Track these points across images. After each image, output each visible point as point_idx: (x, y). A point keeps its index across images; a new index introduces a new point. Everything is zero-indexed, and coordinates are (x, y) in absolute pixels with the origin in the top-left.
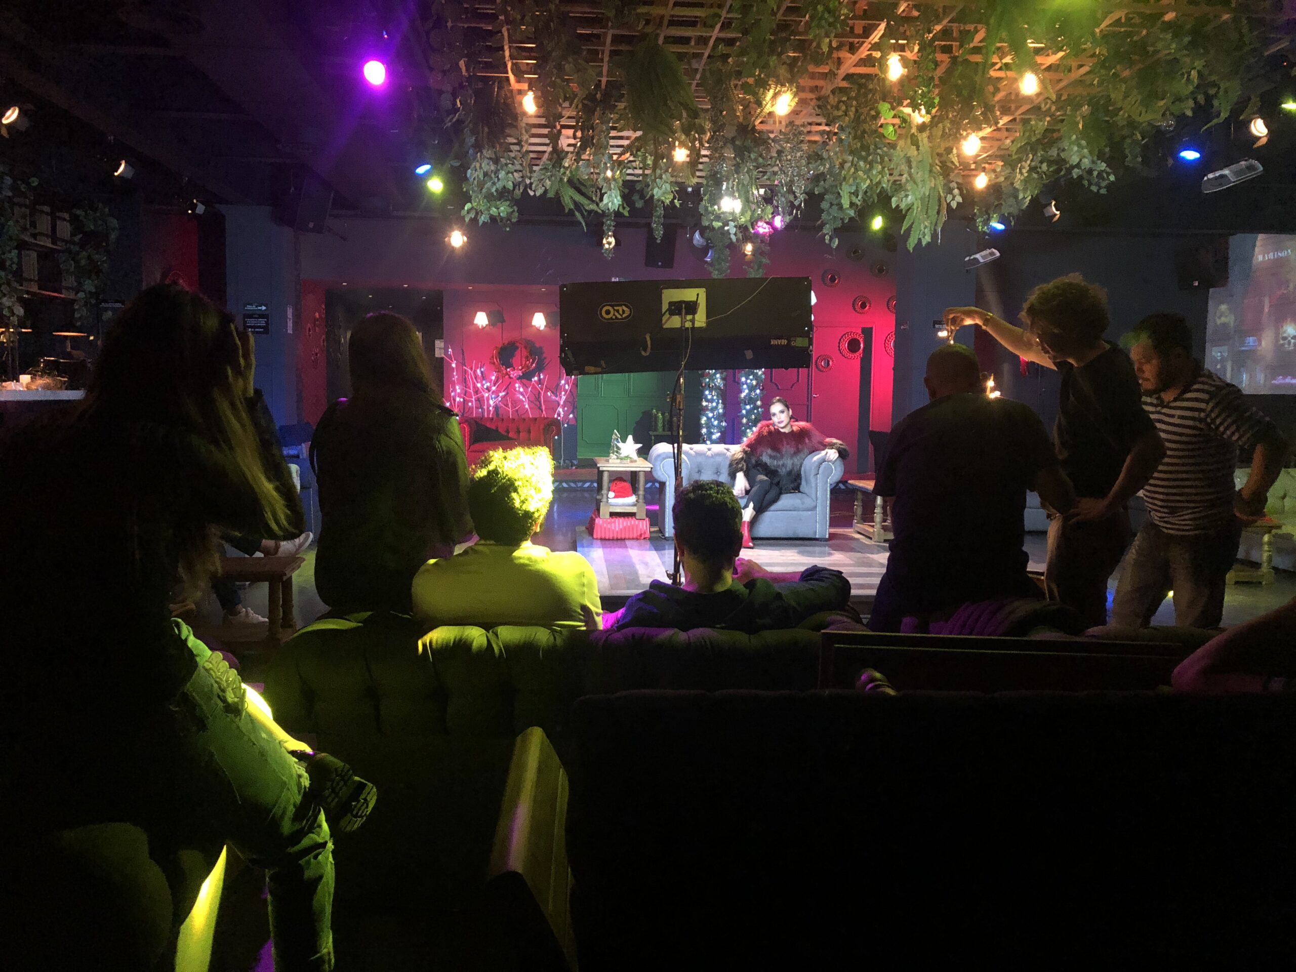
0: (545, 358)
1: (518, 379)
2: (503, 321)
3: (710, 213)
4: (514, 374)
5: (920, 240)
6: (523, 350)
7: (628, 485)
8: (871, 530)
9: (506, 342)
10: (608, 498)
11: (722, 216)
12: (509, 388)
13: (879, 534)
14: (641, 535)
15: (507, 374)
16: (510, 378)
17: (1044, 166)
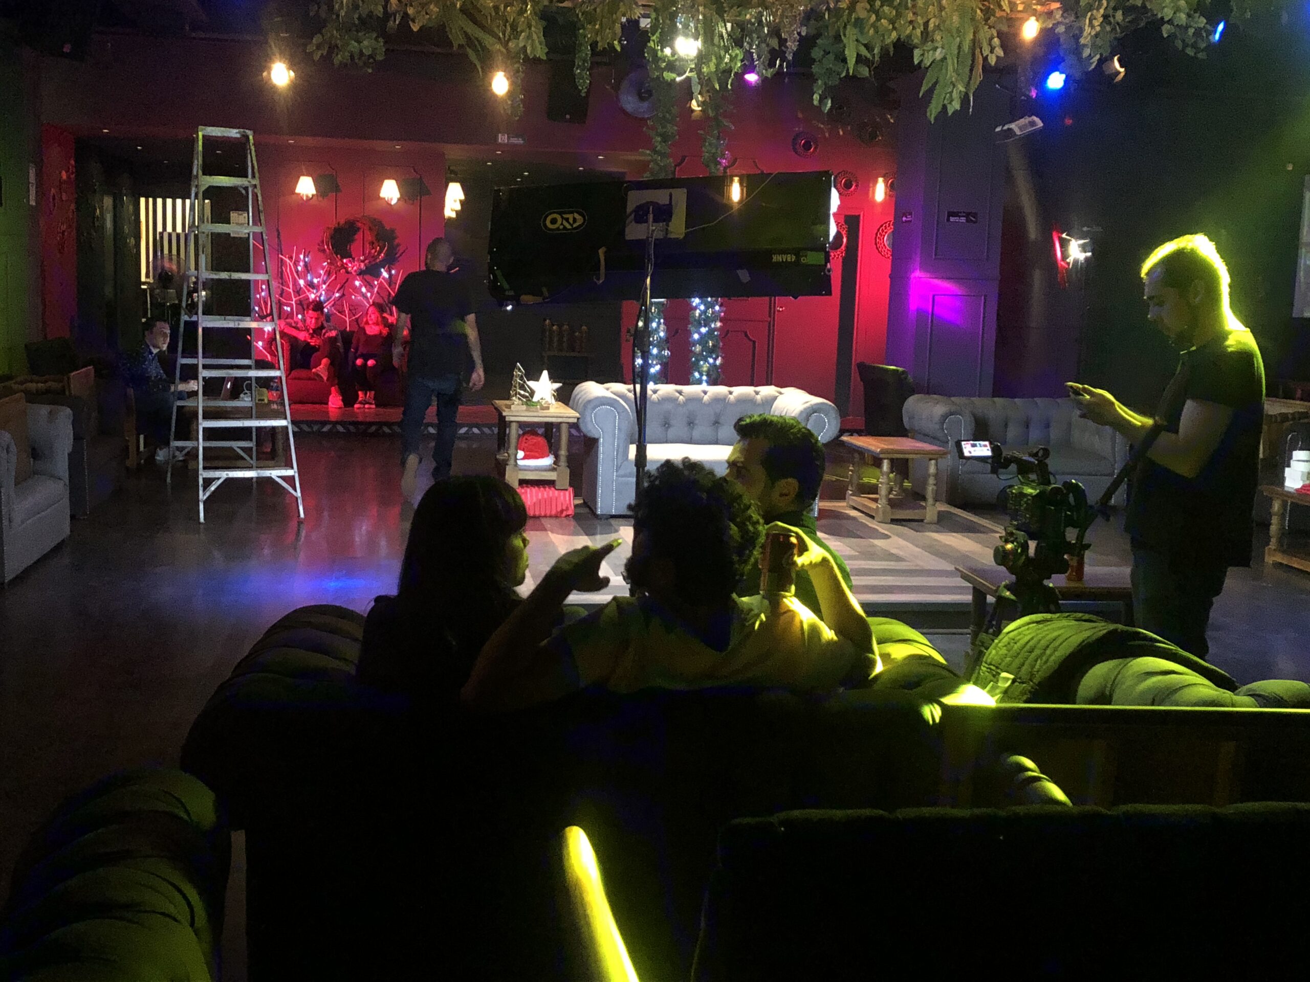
0: (398, 245)
1: (359, 274)
2: (337, 189)
3: (660, 59)
4: (352, 267)
5: (944, 107)
6: (367, 232)
7: (542, 441)
8: (873, 505)
9: (342, 222)
10: (516, 459)
11: (677, 63)
12: (345, 286)
13: (884, 513)
14: (562, 511)
15: (344, 266)
16: (347, 272)
17: (1119, 15)
